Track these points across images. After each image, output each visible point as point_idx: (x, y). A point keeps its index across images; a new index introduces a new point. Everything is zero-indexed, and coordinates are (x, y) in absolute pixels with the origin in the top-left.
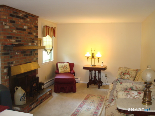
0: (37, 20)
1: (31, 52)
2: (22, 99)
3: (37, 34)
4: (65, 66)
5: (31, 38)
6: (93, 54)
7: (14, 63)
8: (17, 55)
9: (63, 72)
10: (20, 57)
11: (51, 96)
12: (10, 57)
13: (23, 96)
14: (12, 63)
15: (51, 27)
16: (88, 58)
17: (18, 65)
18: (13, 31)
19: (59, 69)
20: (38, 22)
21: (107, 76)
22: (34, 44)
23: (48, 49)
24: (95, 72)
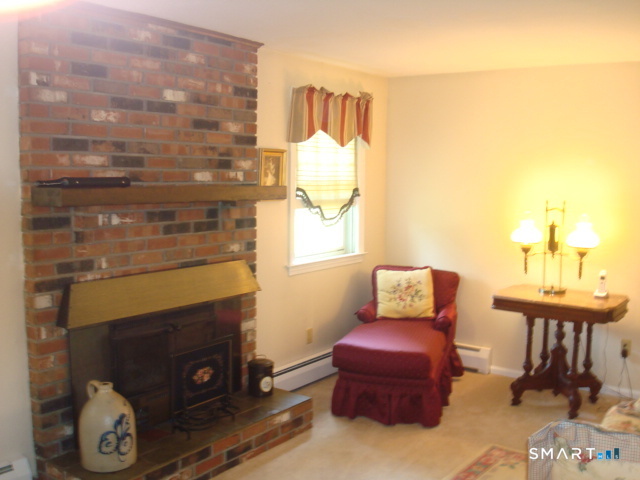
0: (254, 60)
1: (213, 213)
2: (105, 443)
3: (254, 128)
4: (409, 287)
5: (213, 149)
6: (552, 229)
7: (100, 268)
8: (118, 231)
9: (398, 312)
10: (138, 238)
11: (301, 432)
12: (73, 238)
13: (112, 429)
14: (88, 266)
15: (336, 94)
16: (526, 250)
17: (126, 275)
18: (94, 112)
19: (381, 295)
20: (255, 71)
21: (633, 351)
22: (232, 174)
23: (329, 202)
24: (560, 326)
